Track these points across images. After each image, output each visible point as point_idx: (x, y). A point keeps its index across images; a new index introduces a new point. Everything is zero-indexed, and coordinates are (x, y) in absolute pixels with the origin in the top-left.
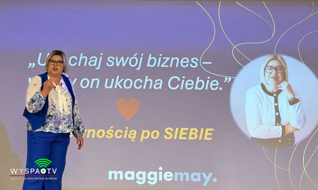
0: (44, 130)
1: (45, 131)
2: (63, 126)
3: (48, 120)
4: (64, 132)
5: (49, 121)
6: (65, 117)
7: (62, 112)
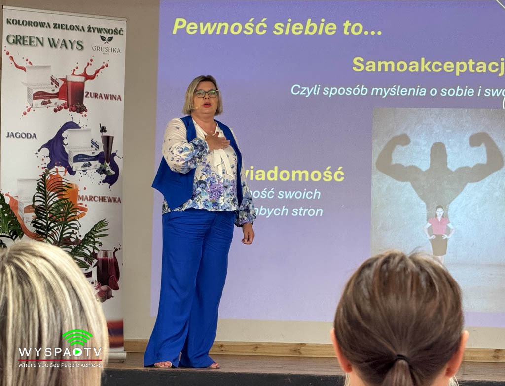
0: (195, 206)
1: (196, 208)
2: (226, 199)
3: (199, 189)
4: (228, 210)
5: (201, 190)
6: (227, 184)
7: (221, 175)
